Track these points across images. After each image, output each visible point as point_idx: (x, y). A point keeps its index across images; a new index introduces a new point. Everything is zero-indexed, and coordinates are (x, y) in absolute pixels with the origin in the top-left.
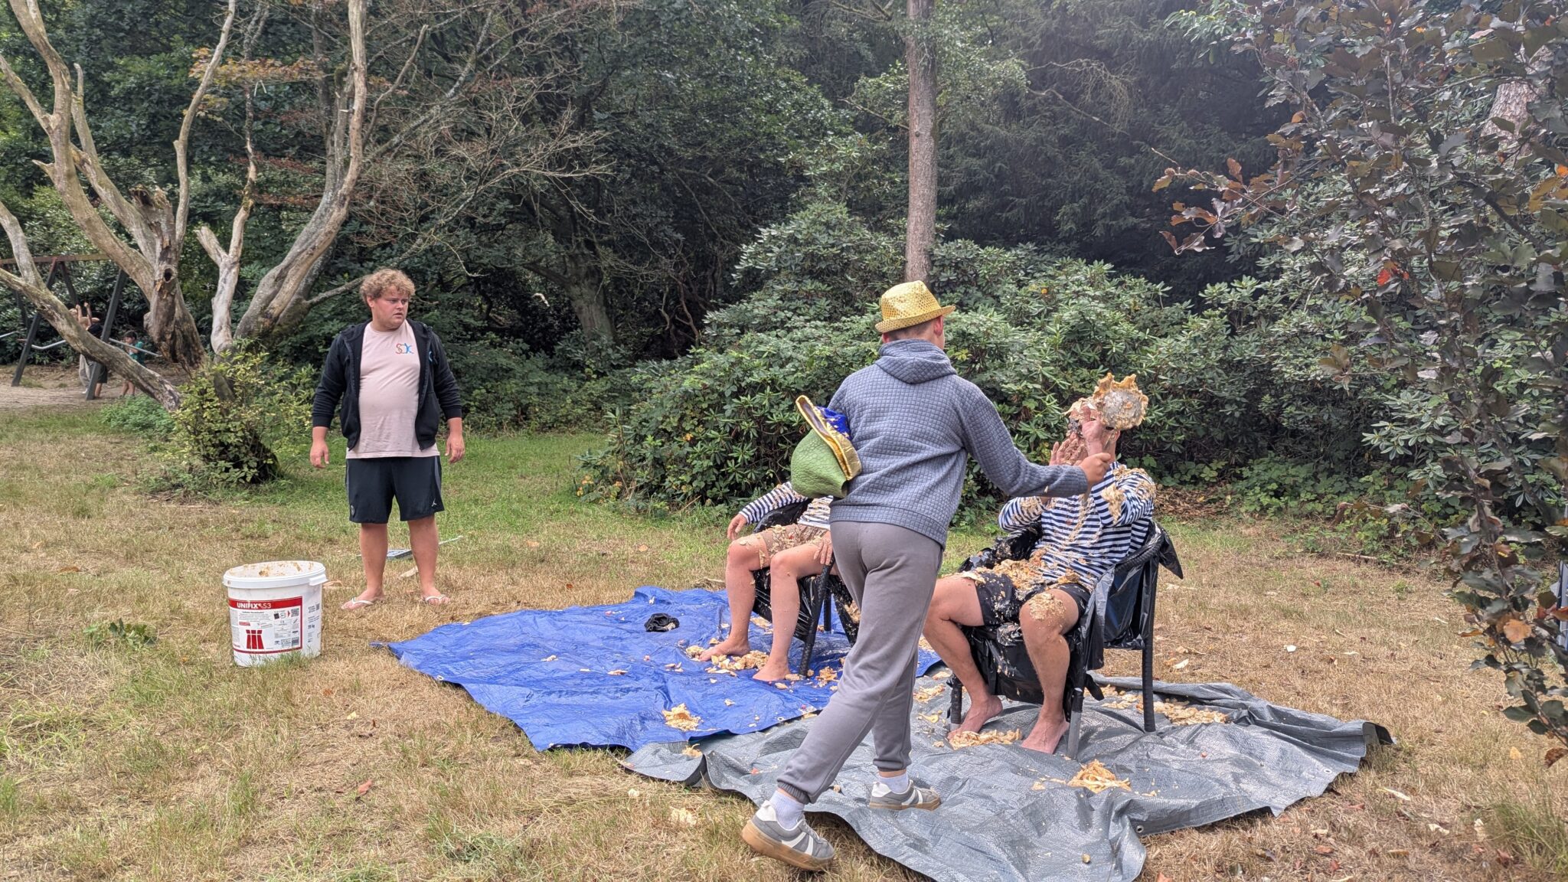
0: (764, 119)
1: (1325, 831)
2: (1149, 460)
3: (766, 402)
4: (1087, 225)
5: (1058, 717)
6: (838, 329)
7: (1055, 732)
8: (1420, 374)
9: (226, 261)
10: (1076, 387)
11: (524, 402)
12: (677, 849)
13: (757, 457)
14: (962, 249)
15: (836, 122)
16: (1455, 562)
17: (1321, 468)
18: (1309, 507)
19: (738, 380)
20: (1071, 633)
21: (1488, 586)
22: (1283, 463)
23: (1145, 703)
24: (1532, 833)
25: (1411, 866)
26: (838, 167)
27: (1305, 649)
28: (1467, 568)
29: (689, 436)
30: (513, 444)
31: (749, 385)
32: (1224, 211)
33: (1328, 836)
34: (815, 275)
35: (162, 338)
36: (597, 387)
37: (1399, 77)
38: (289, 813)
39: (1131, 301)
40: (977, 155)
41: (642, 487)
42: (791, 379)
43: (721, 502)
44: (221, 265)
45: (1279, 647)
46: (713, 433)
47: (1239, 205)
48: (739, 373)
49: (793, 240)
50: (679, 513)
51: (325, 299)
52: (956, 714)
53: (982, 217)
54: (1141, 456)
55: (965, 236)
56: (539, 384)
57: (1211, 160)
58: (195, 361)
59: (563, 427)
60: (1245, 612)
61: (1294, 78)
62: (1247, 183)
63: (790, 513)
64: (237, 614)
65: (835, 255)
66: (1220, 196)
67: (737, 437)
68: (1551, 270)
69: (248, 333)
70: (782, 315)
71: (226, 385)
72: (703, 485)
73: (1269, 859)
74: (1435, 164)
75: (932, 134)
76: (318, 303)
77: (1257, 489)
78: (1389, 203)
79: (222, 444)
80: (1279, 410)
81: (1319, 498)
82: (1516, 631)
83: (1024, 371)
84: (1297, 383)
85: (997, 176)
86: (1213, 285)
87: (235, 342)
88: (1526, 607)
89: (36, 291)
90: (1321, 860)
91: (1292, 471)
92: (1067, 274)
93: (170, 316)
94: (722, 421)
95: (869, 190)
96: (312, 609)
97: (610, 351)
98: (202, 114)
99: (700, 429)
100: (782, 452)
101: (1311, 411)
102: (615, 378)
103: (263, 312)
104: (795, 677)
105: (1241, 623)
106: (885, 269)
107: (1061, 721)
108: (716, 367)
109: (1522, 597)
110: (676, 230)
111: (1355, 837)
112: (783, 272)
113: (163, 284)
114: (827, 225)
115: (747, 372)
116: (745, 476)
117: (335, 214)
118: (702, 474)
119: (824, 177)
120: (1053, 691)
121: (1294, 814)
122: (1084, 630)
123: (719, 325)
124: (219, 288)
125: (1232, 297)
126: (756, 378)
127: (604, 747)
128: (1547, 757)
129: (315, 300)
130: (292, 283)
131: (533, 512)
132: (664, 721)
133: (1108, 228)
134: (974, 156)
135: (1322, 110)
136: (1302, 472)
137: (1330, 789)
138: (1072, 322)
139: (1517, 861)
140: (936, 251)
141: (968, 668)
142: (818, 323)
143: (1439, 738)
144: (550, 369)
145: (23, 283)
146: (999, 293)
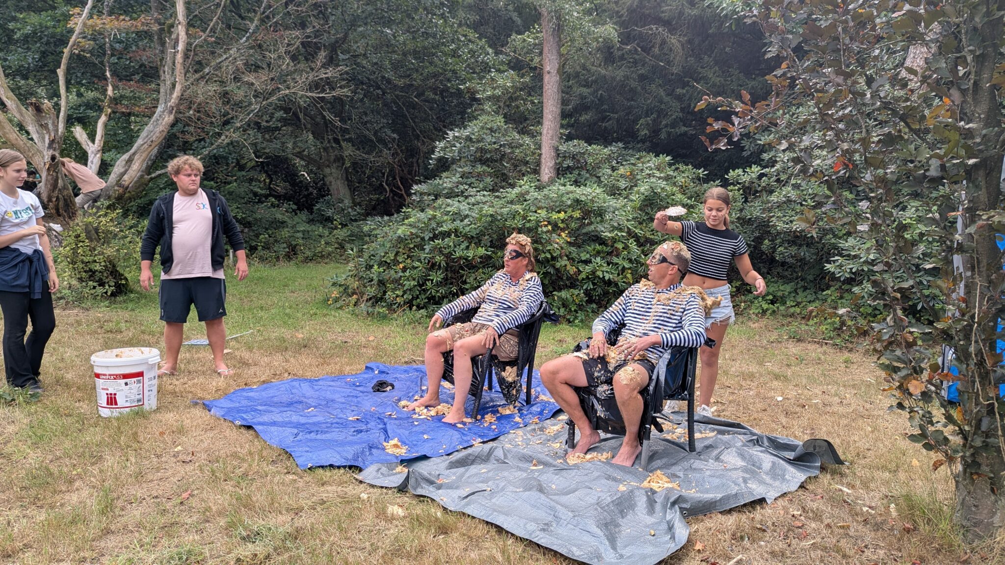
0: (450, 61)
1: (799, 513)
3: (451, 244)
4: (656, 132)
5: (635, 444)
6: (498, 197)
7: (633, 454)
8: (859, 227)
9: (93, 149)
10: (648, 235)
11: (294, 243)
12: (392, 531)
13: (446, 279)
14: (577, 146)
15: (497, 63)
16: (879, 344)
17: (799, 286)
18: (792, 310)
19: (433, 229)
20: (644, 391)
21: (899, 359)
22: (776, 282)
23: (689, 434)
24: (924, 512)
25: (851, 534)
26: (498, 92)
27: (788, 399)
28: (886, 348)
29: (401, 266)
30: (286, 270)
31: (441, 233)
32: (739, 124)
33: (801, 515)
34: (483, 162)
35: (50, 200)
36: (341, 233)
37: (847, 41)
38: (135, 512)
39: (683, 180)
40: (587, 85)
41: (371, 299)
42: (468, 229)
43: (422, 308)
44: (89, 152)
45: (772, 398)
46: (417, 264)
47: (749, 120)
48: (434, 225)
49: (469, 139)
50: (395, 315)
51: (160, 175)
52: (571, 443)
53: (590, 126)
55: (578, 138)
56: (303, 232)
57: (733, 91)
58: (72, 215)
59: (319, 259)
60: (751, 376)
61: (783, 40)
62: (753, 105)
63: (467, 315)
64: (100, 382)
65: (496, 149)
66: (736, 114)
67: (433, 266)
68: (939, 162)
69: (108, 197)
70: (462, 187)
71: (93, 232)
72: (410, 297)
73: (764, 531)
74: (869, 96)
75: (558, 72)
76: (155, 178)
78: (840, 120)
79: (91, 270)
80: (774, 249)
81: (798, 304)
82: (916, 387)
83: (616, 224)
84: (785, 232)
85: (599, 100)
86: (734, 170)
88: (922, 373)
90: (796, 531)
91: (781, 288)
92: (643, 163)
93: (55, 185)
94: (423, 256)
95: (518, 107)
96: (150, 379)
97: (350, 210)
98: (77, 52)
99: (409, 261)
100: (462, 276)
101: (793, 250)
102: (353, 228)
103: (118, 183)
104: (469, 420)
105: (749, 383)
106: (528, 159)
107: (637, 446)
108: (419, 221)
109: (920, 366)
110: (393, 131)
111: (817, 516)
112: (463, 160)
113: (50, 165)
114: (491, 129)
115: (440, 224)
116: (438, 291)
117: (166, 119)
118: (410, 290)
119: (489, 98)
120: (632, 428)
121: (780, 502)
122: (651, 388)
123: (422, 194)
125: (745, 178)
126: (445, 228)
127: (344, 467)
128: (934, 464)
129: (153, 175)
130: (137, 164)
131: (299, 315)
132: (384, 449)
133: (669, 134)
134: (585, 86)
135: (800, 60)
136: (788, 288)
137: (802, 486)
138: (646, 194)
139: (915, 529)
140: (560, 148)
141: (579, 413)
142: (485, 193)
143: (869, 454)
144: (311, 221)
146: (600, 174)
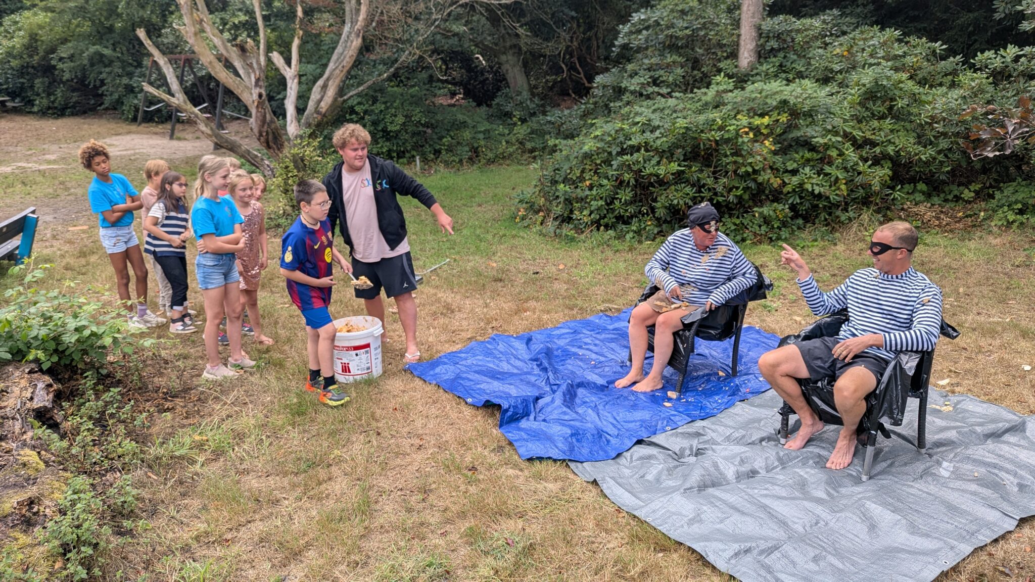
2: (921, 186)
3: (641, 159)
9: (290, 73)
10: (868, 135)
11: (476, 145)
13: (635, 197)
14: (781, 22)
19: (621, 143)
29: (588, 183)
31: (629, 147)
34: (674, 50)
35: (261, 135)
36: (521, 131)
38: (387, 508)
39: (915, 60)
41: (557, 218)
42: (659, 142)
43: (610, 228)
44: (288, 78)
46: (605, 182)
48: (622, 139)
49: (657, 24)
50: (583, 237)
51: (352, 96)
54: (915, 184)
56: (484, 132)
58: (280, 147)
59: (501, 161)
65: (688, 35)
67: (621, 184)
69: (309, 125)
71: (300, 162)
72: (598, 217)
76: (346, 99)
77: (1006, 208)
83: (830, 127)
87: (302, 132)
89: (185, 107)
92: (865, 39)
93: (264, 120)
94: (610, 172)
96: (376, 349)
99: (596, 178)
100: (652, 193)
103: (317, 111)
106: (724, 42)
108: (606, 133)
110: (571, 8)
112: (650, 49)
113: (258, 102)
114: (683, 12)
115: (628, 137)
116: (626, 211)
117: (354, 43)
118: (598, 209)
123: (604, 87)
124: (288, 94)
126: (634, 142)
129: (345, 97)
130: (332, 88)
138: (869, 85)
140: (763, 26)
144: (489, 118)
145: (177, 102)
146: (810, 55)
